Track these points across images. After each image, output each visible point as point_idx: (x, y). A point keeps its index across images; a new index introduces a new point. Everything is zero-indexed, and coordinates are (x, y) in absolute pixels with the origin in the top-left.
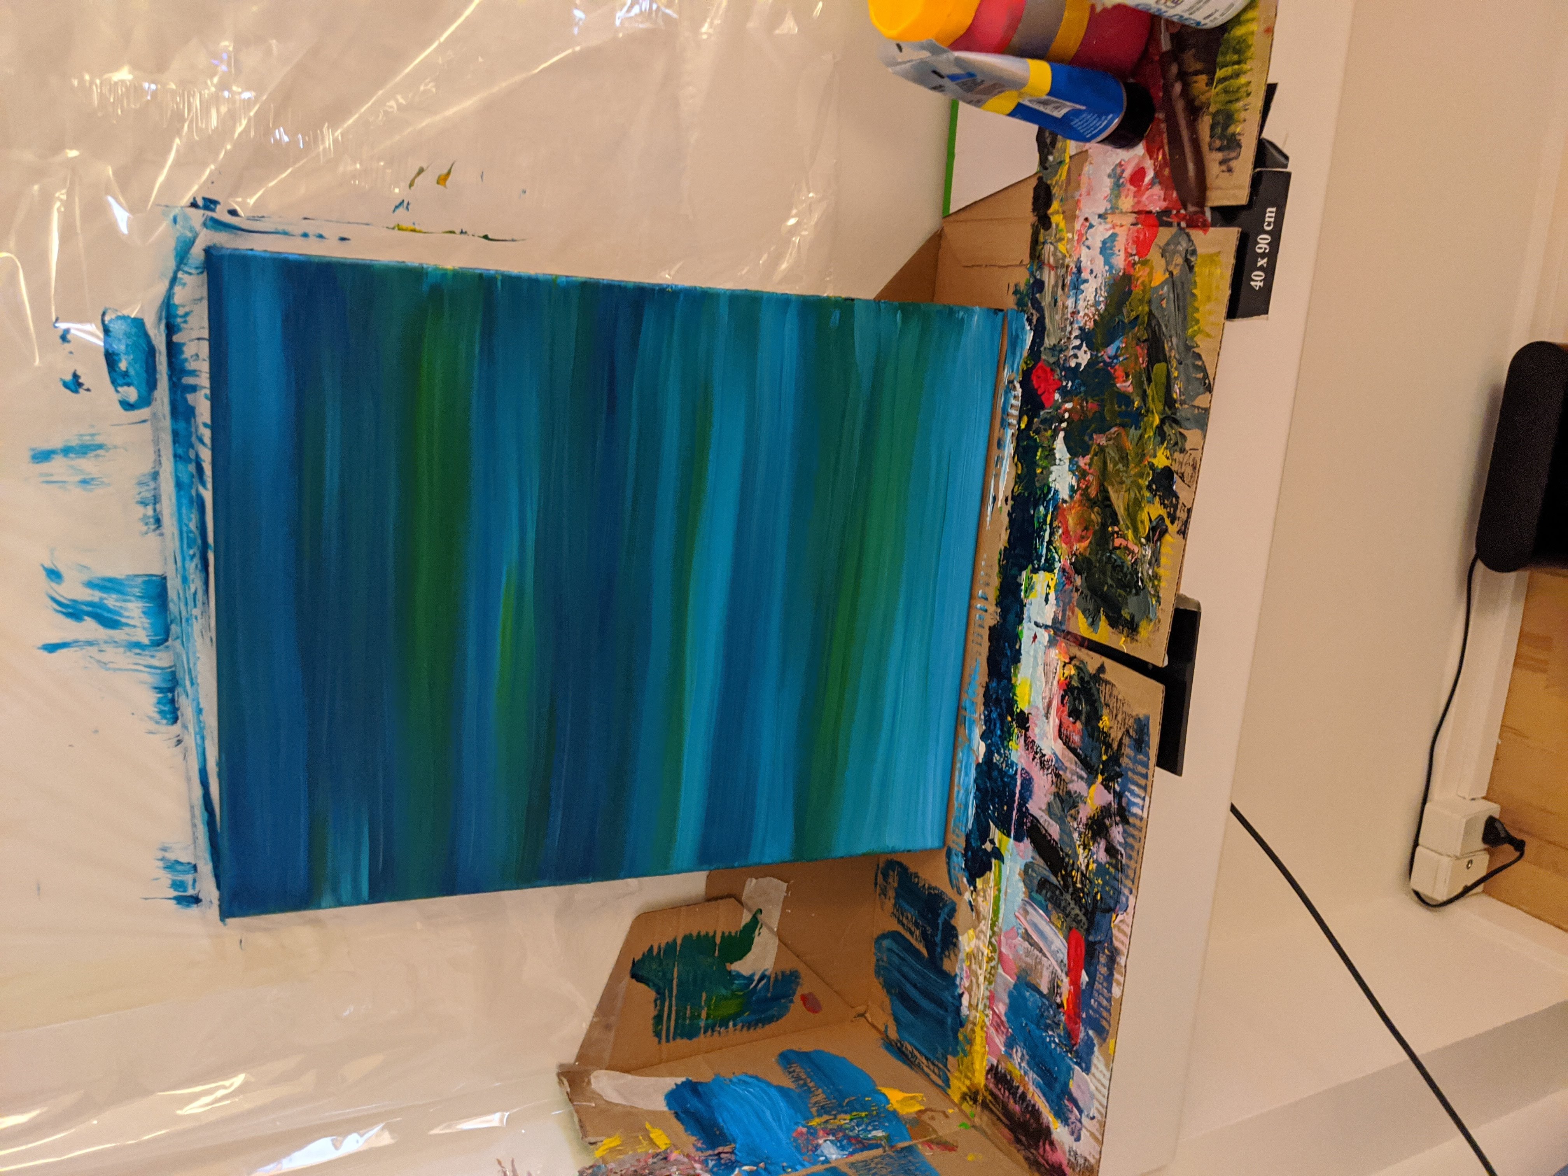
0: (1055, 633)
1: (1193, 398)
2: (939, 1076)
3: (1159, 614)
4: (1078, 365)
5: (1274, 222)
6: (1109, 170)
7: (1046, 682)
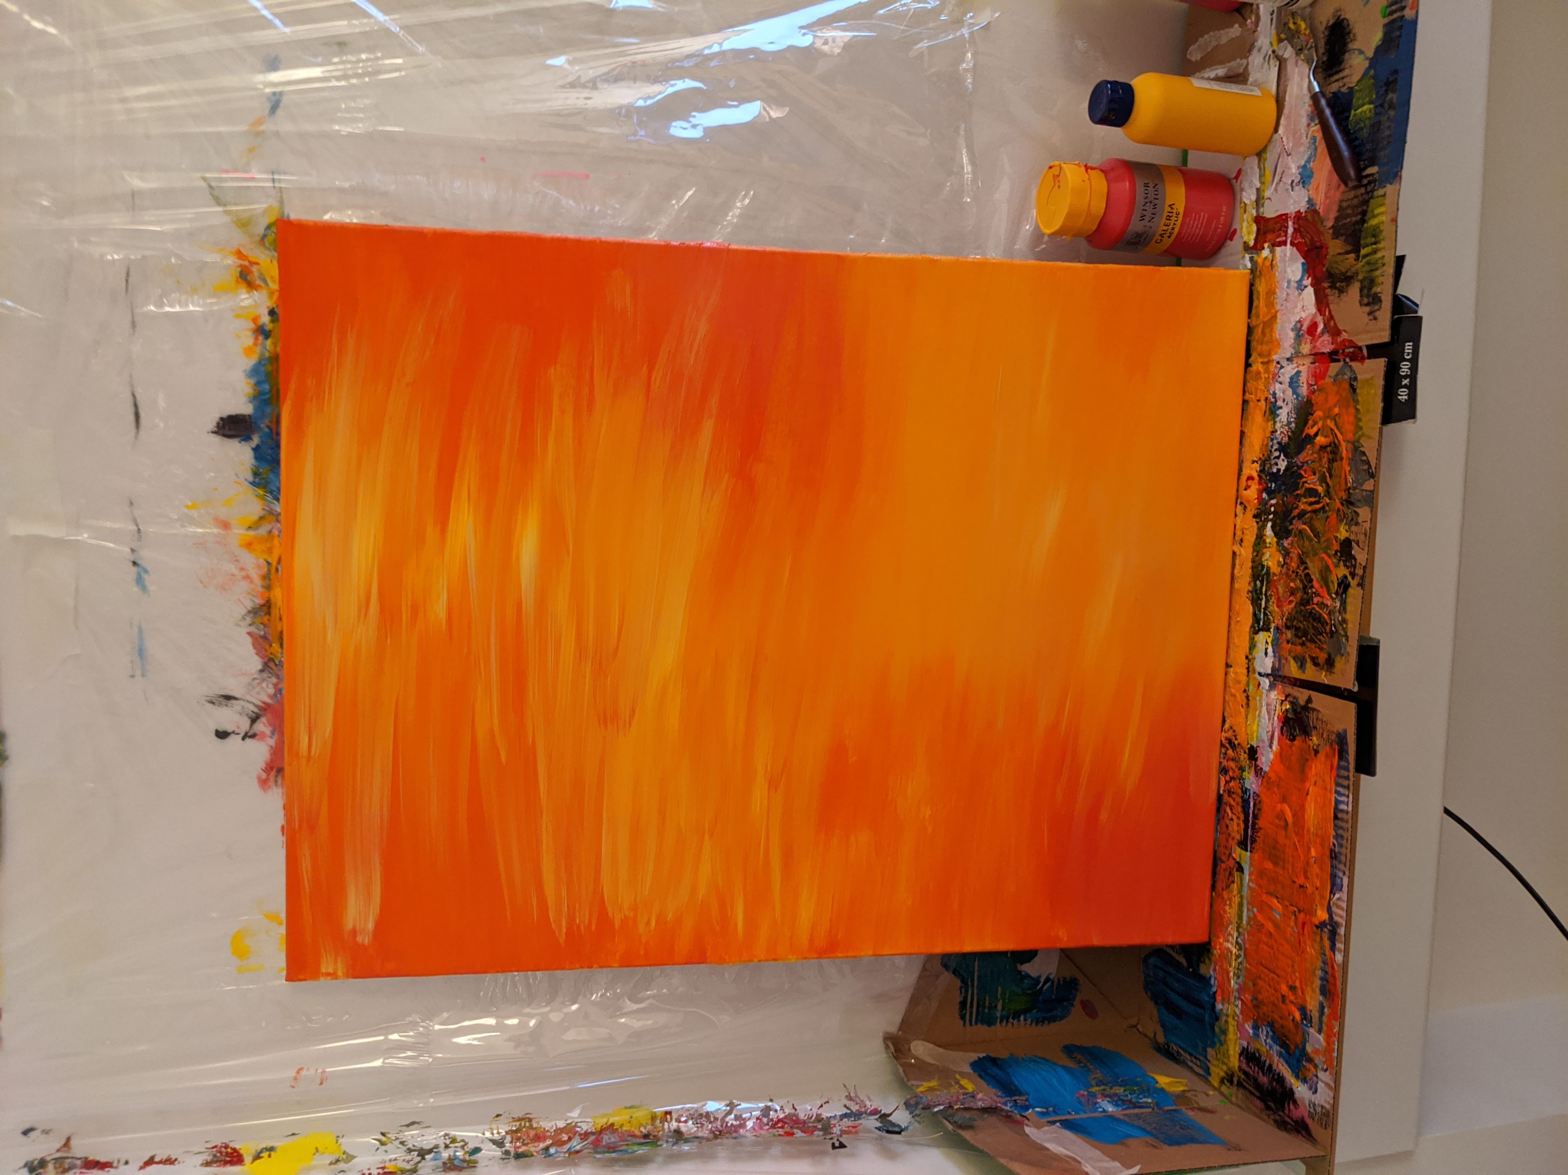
0: (1275, 680)
1: (1362, 485)
2: (1201, 1067)
3: (1348, 649)
4: (1279, 470)
5: (1412, 353)
6: (1292, 326)
7: (1269, 719)
